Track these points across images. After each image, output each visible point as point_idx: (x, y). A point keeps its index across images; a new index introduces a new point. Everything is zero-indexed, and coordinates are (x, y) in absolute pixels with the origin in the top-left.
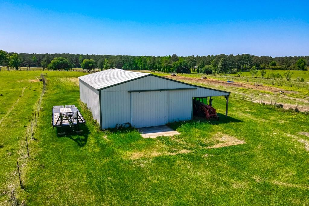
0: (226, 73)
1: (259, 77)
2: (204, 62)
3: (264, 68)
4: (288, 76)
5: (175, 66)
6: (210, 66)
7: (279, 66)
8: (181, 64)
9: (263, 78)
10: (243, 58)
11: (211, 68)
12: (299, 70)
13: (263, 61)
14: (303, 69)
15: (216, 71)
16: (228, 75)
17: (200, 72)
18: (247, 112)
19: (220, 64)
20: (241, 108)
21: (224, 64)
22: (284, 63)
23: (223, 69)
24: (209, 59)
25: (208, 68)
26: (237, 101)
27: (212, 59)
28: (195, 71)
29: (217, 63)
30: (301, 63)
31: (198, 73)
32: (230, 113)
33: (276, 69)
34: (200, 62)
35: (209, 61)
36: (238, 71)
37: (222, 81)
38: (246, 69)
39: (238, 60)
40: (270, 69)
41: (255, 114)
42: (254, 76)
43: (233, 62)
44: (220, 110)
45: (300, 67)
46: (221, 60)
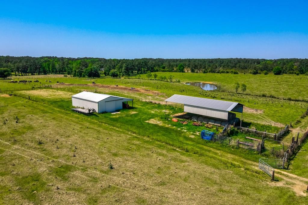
0: (129, 75)
1: (153, 79)
2: (110, 66)
3: (157, 71)
4: (171, 78)
5: (87, 72)
6: (116, 70)
7: (167, 69)
8: (92, 70)
9: (156, 80)
10: (141, 63)
11: (116, 72)
12: (180, 72)
13: (156, 65)
14: (182, 72)
15: (121, 74)
16: (131, 77)
17: (108, 75)
18: (140, 105)
19: (123, 69)
20: (138, 104)
21: (127, 68)
22: (171, 67)
23: (126, 73)
24: (115, 64)
25: (114, 72)
26: (136, 101)
27: (117, 64)
28: (102, 74)
29: (121, 67)
30: (181, 67)
31: (106, 76)
32: (134, 106)
33: (165, 71)
34: (107, 66)
35: (115, 66)
36: (138, 73)
37: (128, 88)
38: (144, 71)
39: (138, 65)
40: (161, 71)
41: (142, 106)
42: (150, 78)
43: (133, 66)
44: (130, 105)
45: (180, 70)
46: (124, 65)
